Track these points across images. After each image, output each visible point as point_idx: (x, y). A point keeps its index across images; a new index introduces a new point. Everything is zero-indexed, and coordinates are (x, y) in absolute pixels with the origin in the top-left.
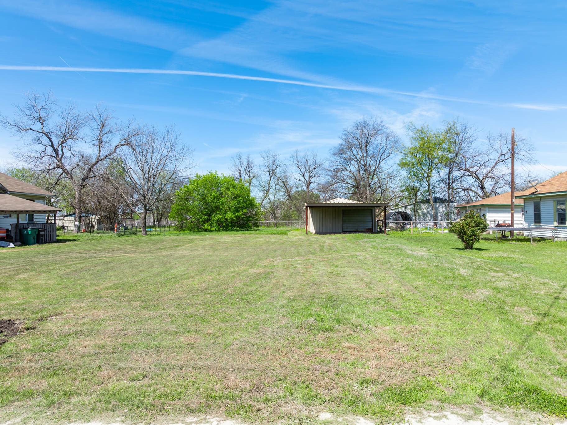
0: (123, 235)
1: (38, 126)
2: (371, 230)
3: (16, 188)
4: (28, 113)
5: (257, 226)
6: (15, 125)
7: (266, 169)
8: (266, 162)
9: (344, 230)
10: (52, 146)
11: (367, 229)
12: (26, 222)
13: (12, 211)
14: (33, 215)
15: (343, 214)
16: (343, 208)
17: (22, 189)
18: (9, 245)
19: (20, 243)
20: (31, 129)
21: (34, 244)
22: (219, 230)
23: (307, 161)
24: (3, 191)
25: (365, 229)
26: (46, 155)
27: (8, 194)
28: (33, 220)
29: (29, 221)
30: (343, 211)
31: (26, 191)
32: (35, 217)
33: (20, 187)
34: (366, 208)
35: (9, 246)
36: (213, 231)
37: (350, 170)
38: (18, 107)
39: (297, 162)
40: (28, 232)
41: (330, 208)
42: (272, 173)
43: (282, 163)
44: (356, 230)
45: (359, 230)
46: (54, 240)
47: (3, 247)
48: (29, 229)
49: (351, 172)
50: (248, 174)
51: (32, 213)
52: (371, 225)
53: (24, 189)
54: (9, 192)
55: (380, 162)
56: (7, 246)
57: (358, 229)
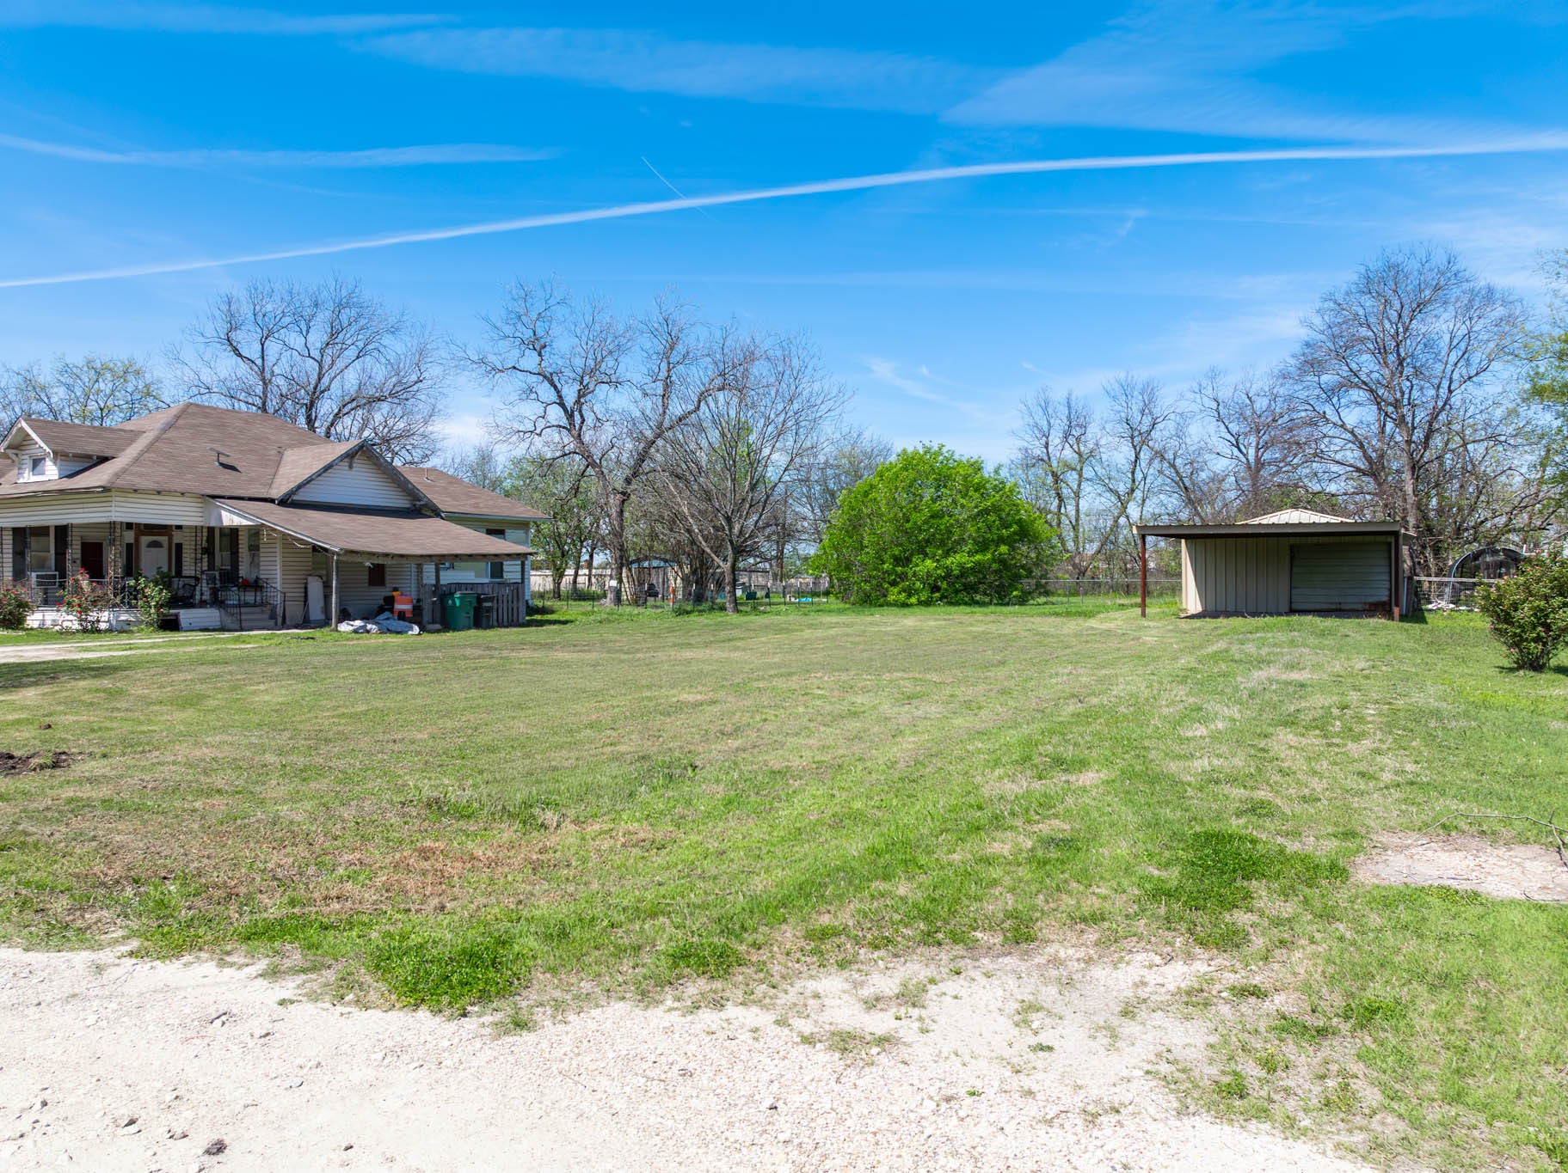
0: (688, 613)
1: (530, 361)
2: (1387, 607)
3: (464, 505)
4: (508, 330)
5: (1047, 593)
6: (482, 361)
7: (1123, 429)
8: (1120, 408)
9: (1295, 607)
10: (562, 405)
11: (1371, 604)
12: (486, 580)
13: (422, 556)
14: (502, 564)
15: (1292, 559)
16: (1292, 540)
17: (476, 506)
18: (412, 629)
19: (438, 626)
20: (514, 368)
21: (469, 628)
22: (927, 603)
23: (1250, 398)
24: (433, 511)
25: (1365, 603)
26: (548, 424)
27: (442, 518)
28: (502, 577)
29: (492, 577)
30: (1292, 547)
31: (485, 511)
32: (505, 568)
33: (473, 501)
34: (1368, 538)
35: (410, 632)
36: (912, 605)
37: (1340, 423)
38: (487, 320)
39: (1214, 405)
40: (454, 603)
41: (1250, 540)
42: (1138, 438)
43: (1172, 410)
44: (1334, 607)
45: (1343, 607)
46: (520, 621)
47: (398, 633)
48: (457, 595)
49: (1343, 426)
50: (1075, 447)
51: (497, 560)
52: (1387, 593)
53: (481, 505)
54: (443, 515)
55: (1450, 391)
56: (407, 632)
57: (1340, 604)
